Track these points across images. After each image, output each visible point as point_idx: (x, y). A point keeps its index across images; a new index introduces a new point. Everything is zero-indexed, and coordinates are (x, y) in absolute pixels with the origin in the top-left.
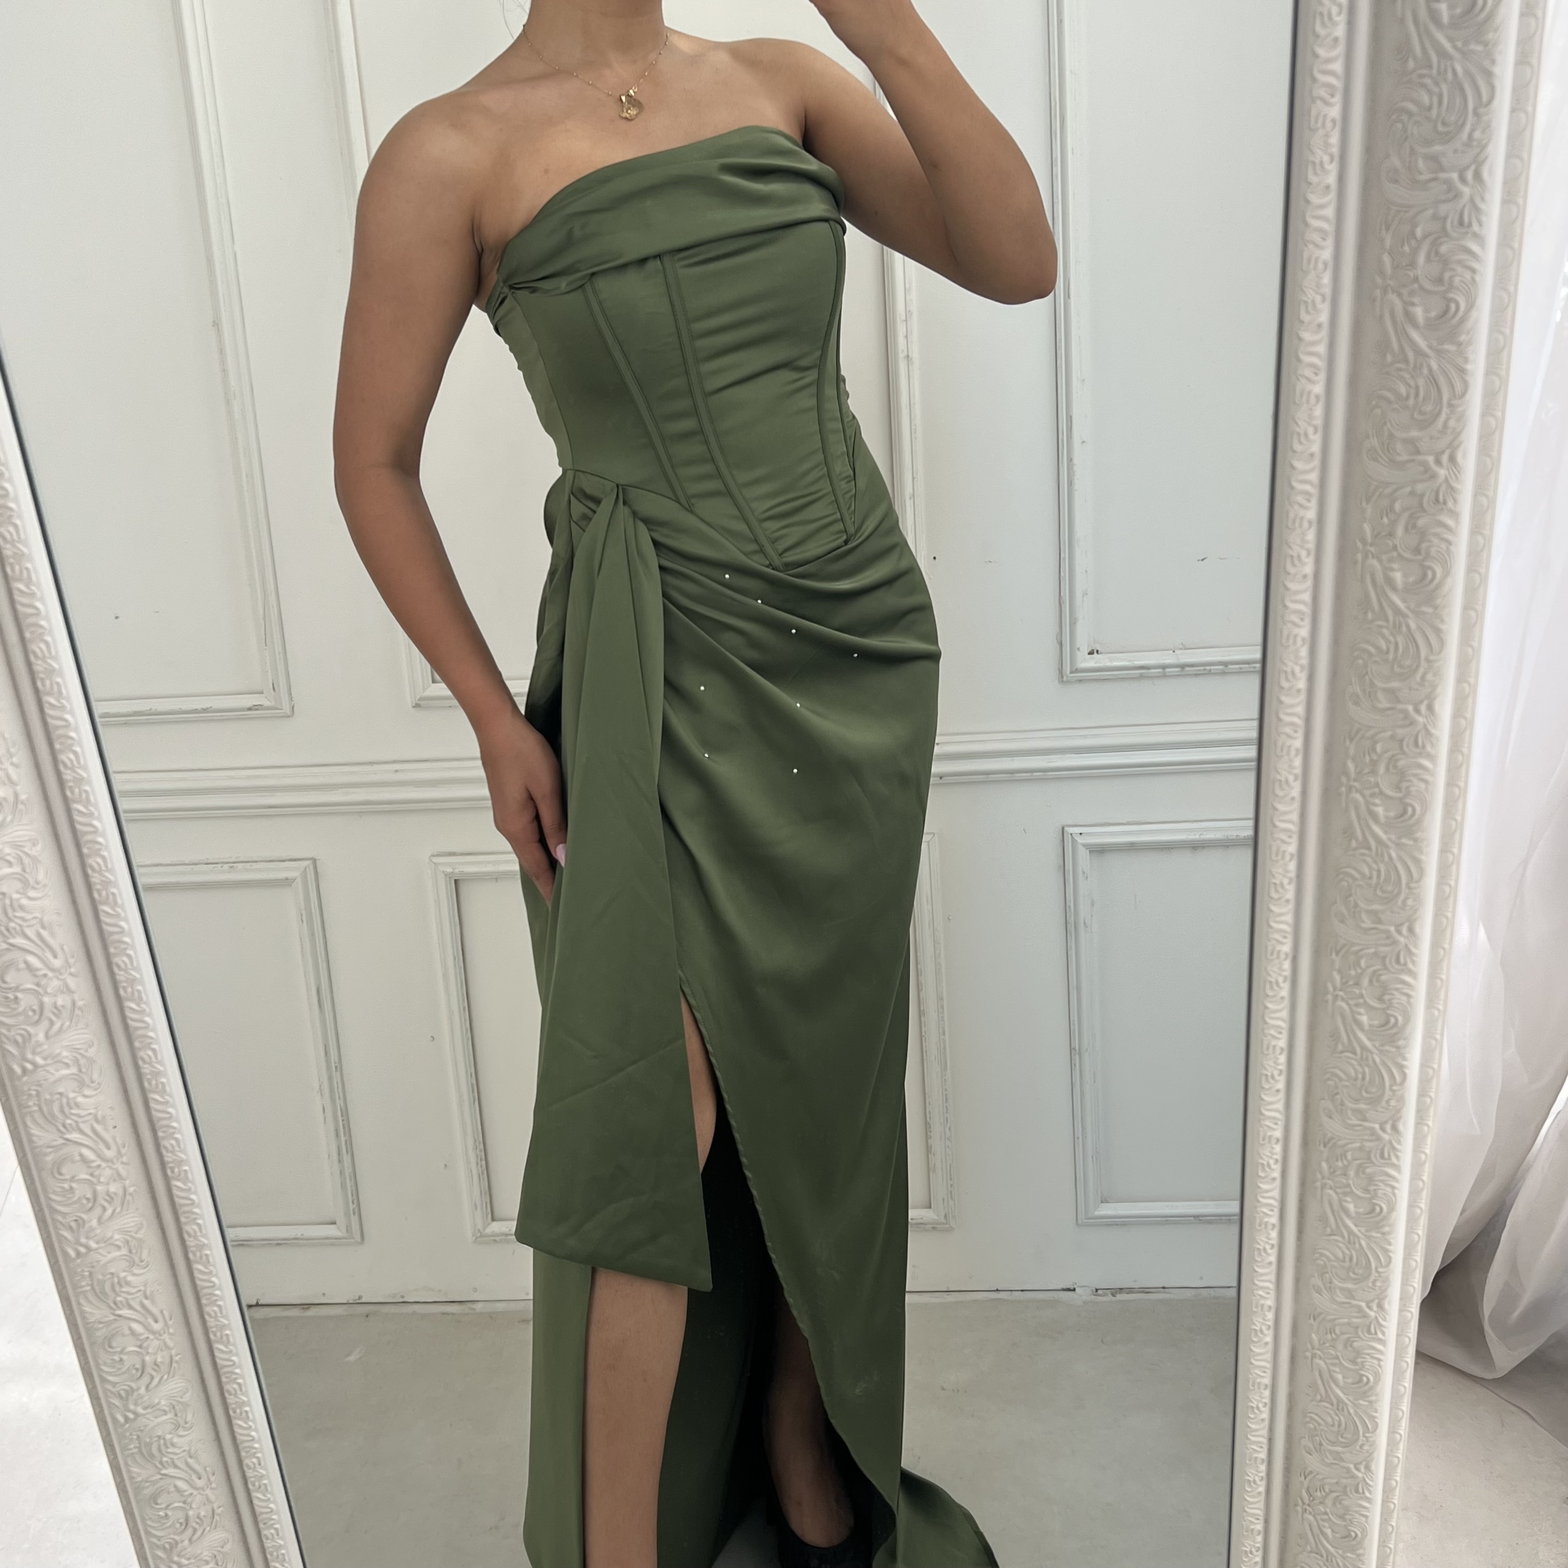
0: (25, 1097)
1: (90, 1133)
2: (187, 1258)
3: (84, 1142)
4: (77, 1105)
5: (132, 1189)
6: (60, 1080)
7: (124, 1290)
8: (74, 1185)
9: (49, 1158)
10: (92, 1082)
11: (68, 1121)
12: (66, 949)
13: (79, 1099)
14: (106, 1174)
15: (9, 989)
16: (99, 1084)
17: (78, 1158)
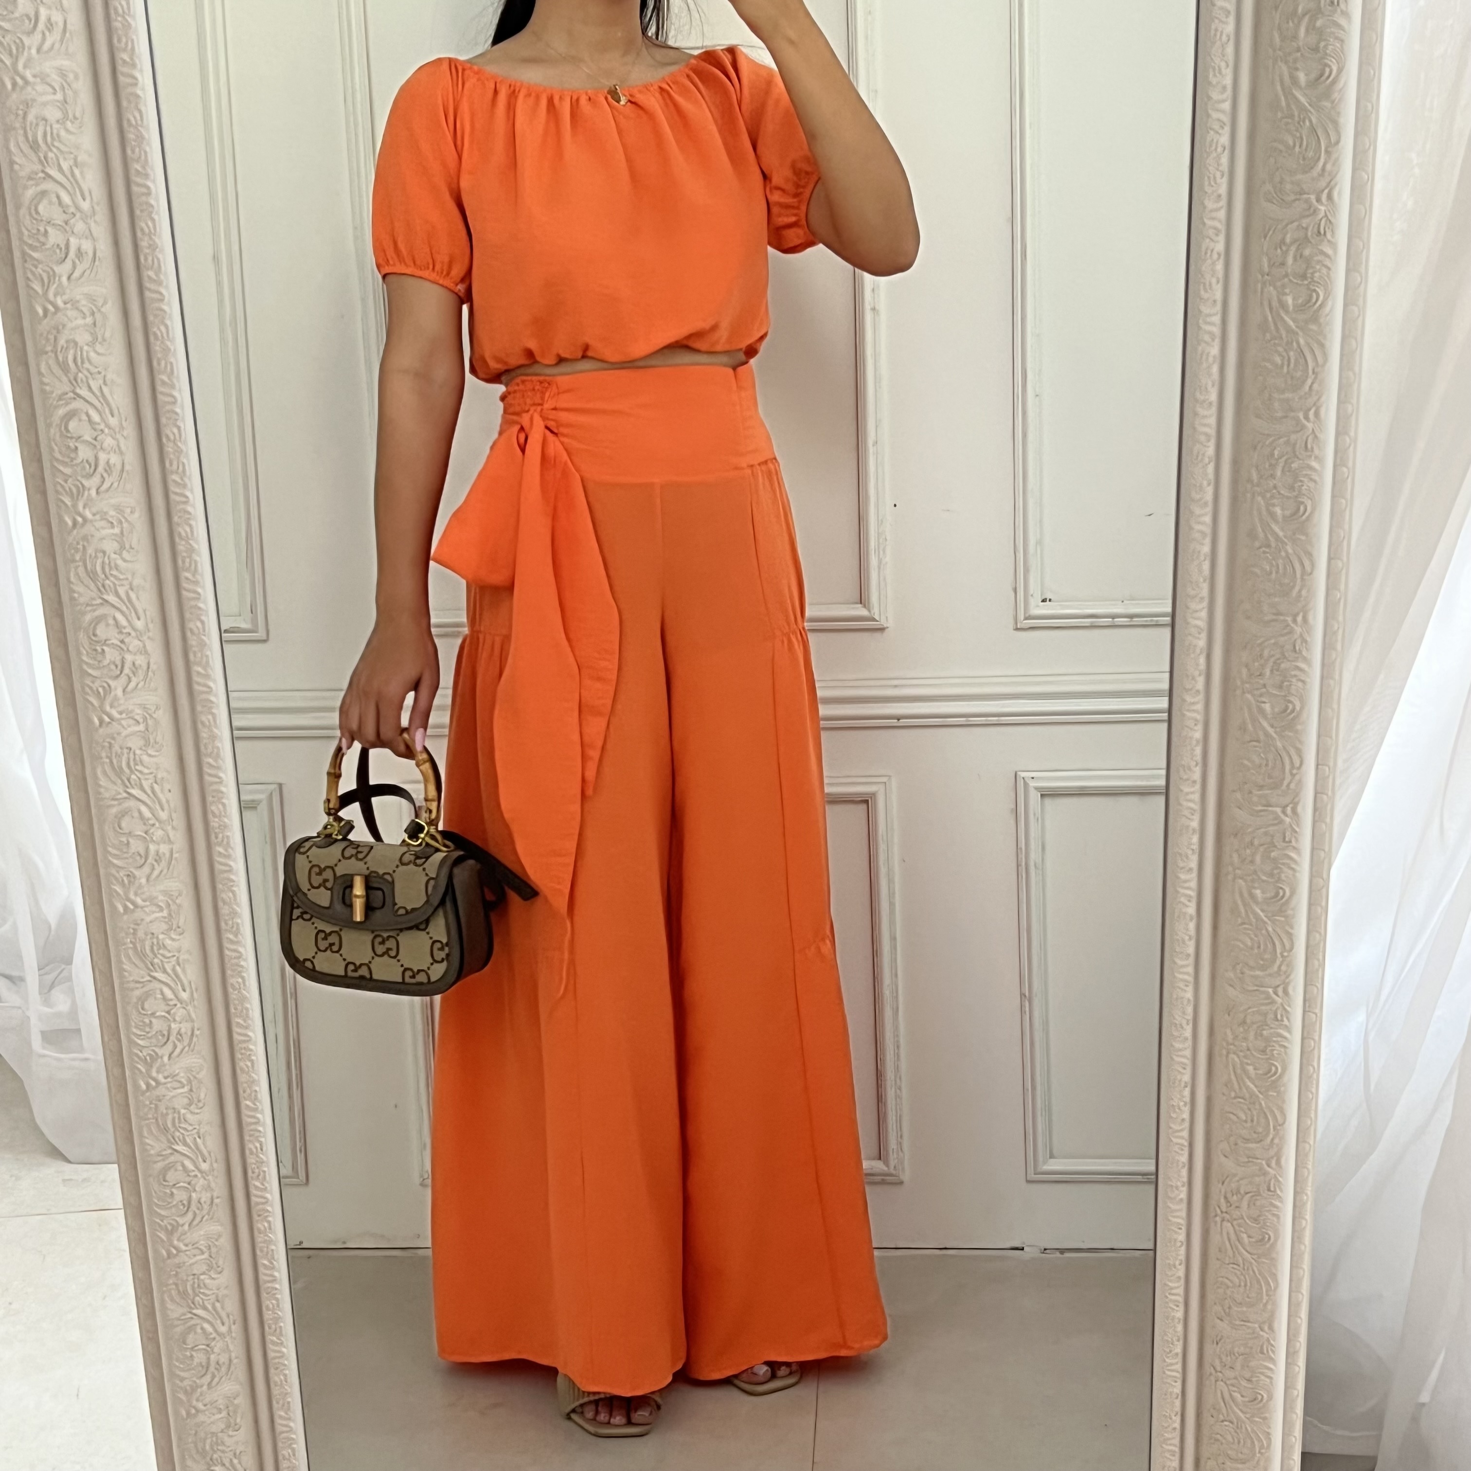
0: (99, 749)
1: (149, 792)
3: (142, 798)
4: (142, 763)
5: (177, 855)
6: (128, 736)
7: (161, 952)
8: (130, 840)
9: (113, 810)
10: (156, 743)
11: (133, 777)
12: (148, 613)
13: (145, 758)
14: (158, 834)
15: (98, 642)
16: (161, 746)
17: (136, 814)
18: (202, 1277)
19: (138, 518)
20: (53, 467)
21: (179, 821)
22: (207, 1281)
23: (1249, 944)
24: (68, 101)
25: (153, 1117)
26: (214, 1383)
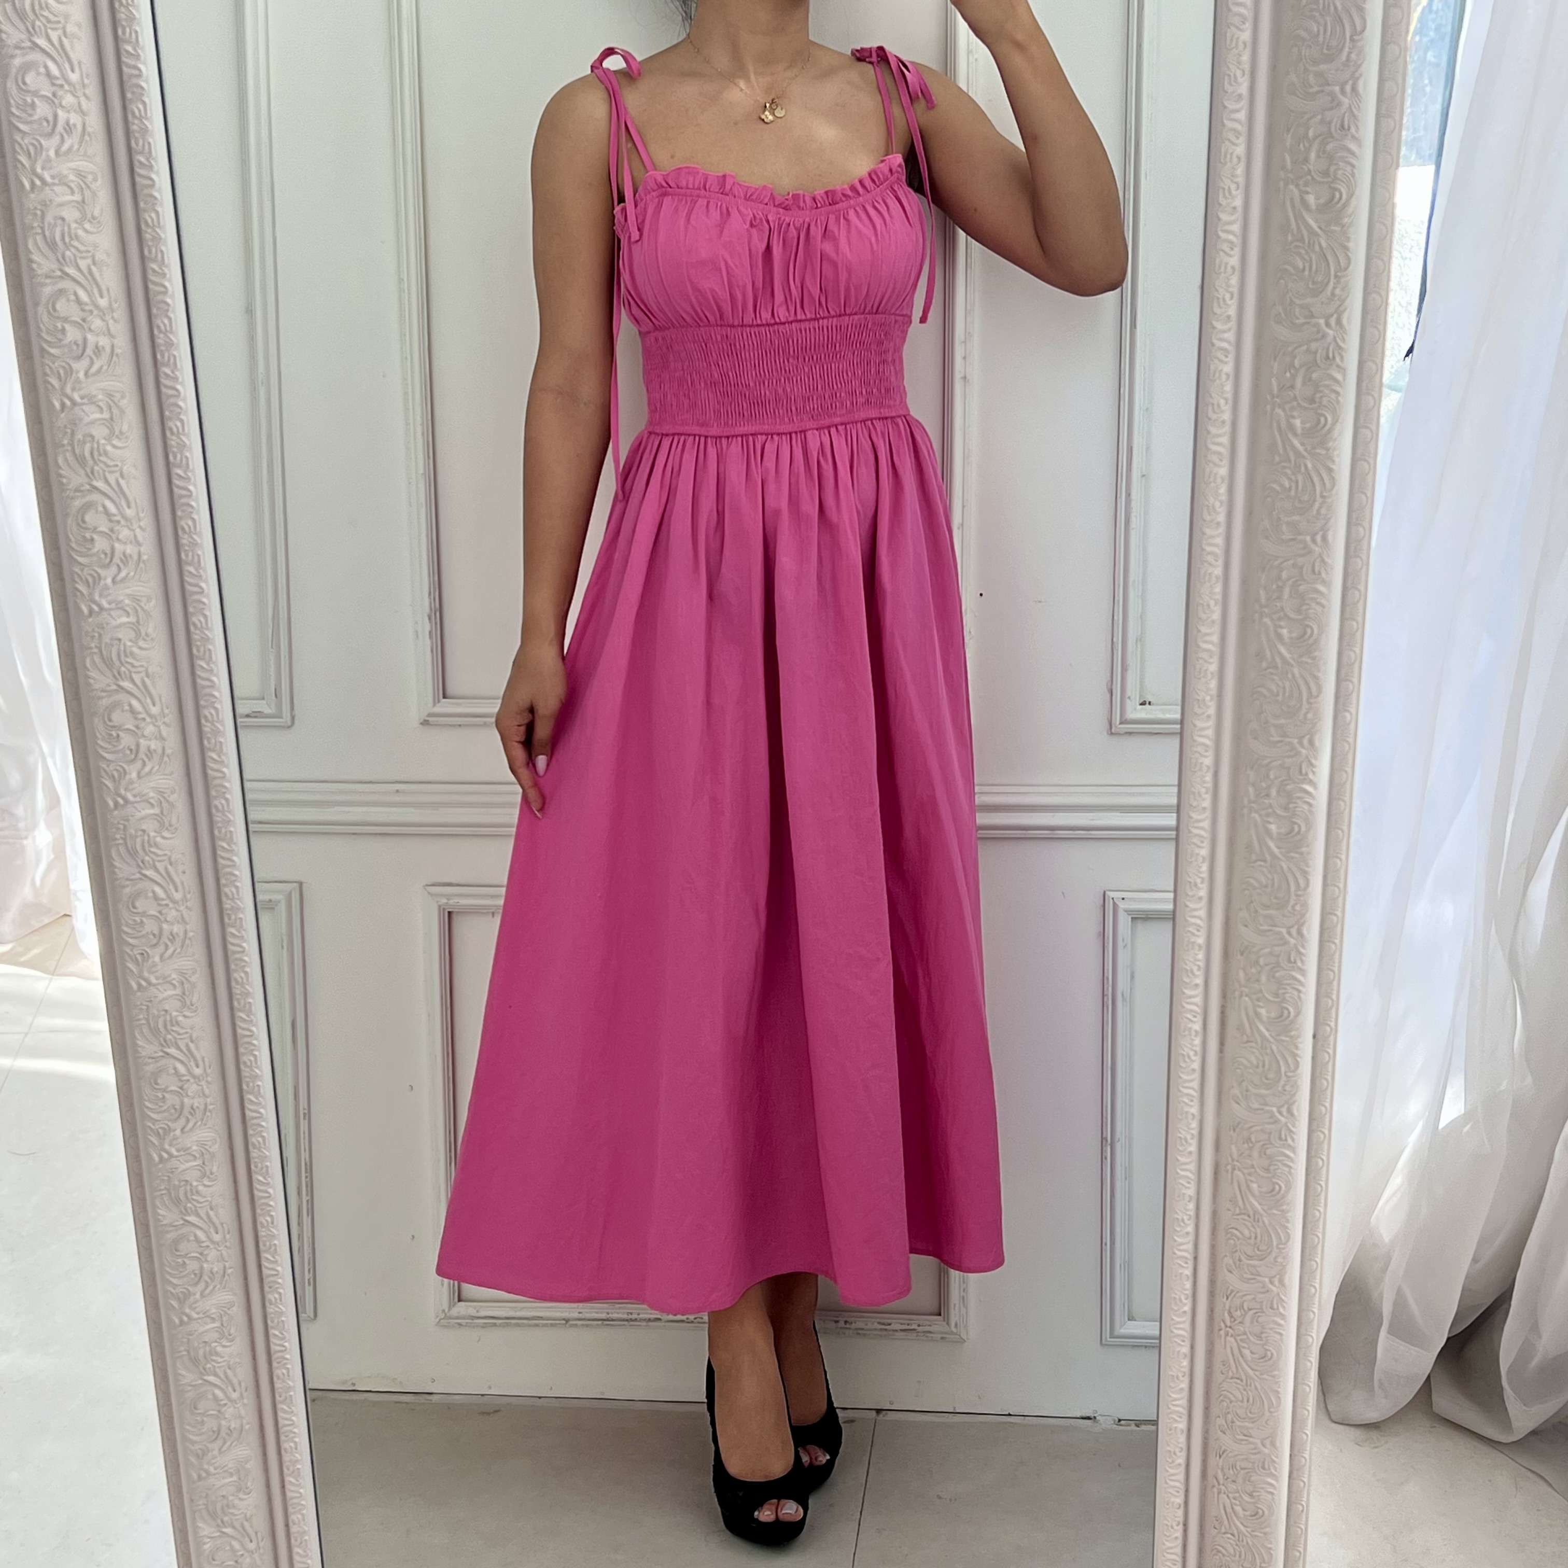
0: (114, 830)
1: (164, 873)
2: (231, 1006)
3: (156, 880)
4: (156, 845)
5: (191, 934)
6: (143, 818)
7: (174, 1028)
8: (144, 919)
9: (127, 890)
10: (170, 826)
11: (147, 858)
12: (163, 699)
13: (158, 839)
14: (172, 914)
15: (114, 727)
16: (176, 829)
17: (150, 895)
18: (214, 1345)
19: (155, 607)
20: (70, 556)
21: (194, 900)
22: (219, 1349)
23: (1255, 1062)
24: (86, 201)
25: (166, 1188)
26: (225, 1448)
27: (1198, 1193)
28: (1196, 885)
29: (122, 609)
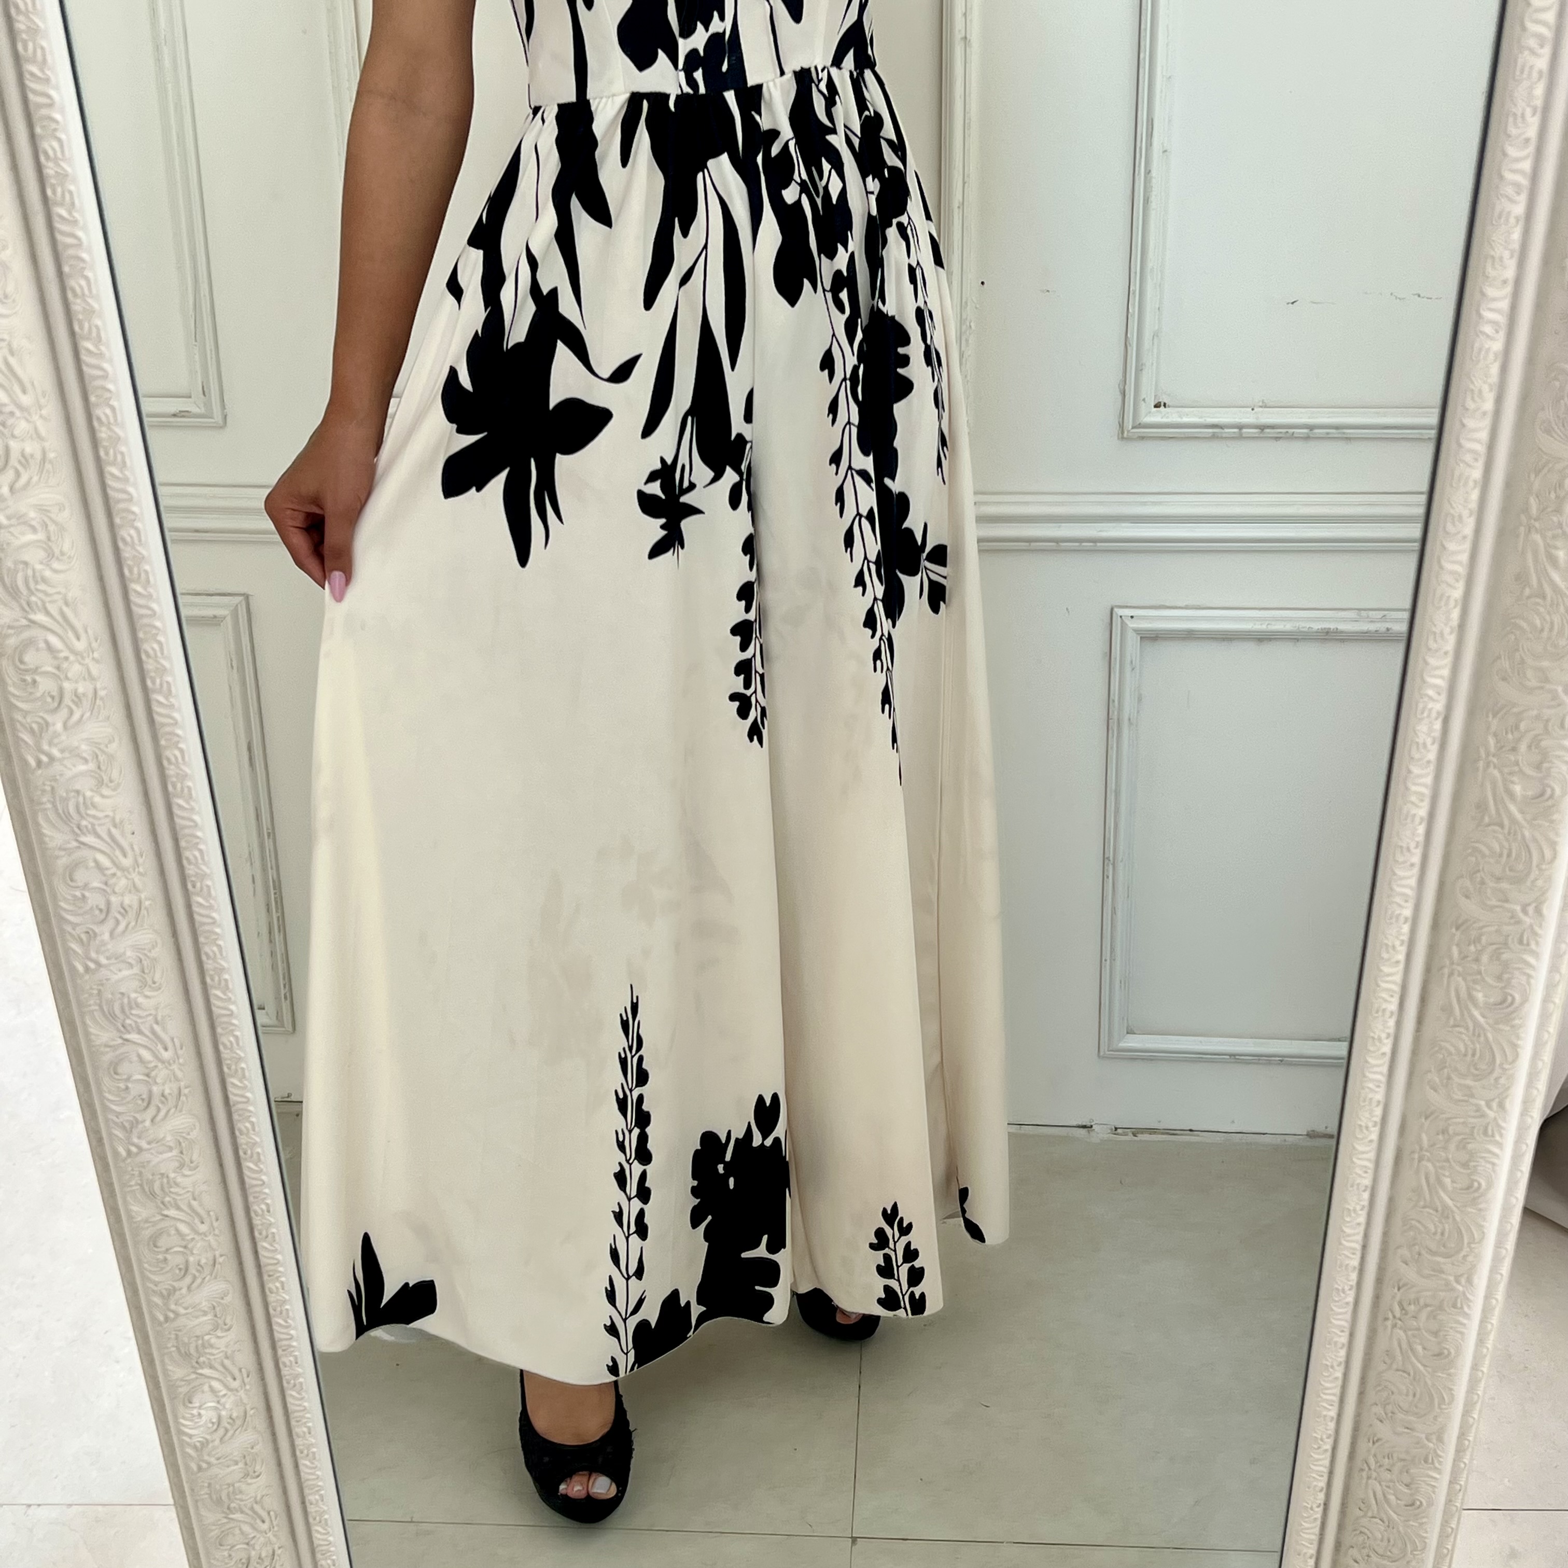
0: (39, 793)
1: (107, 838)
2: (204, 983)
3: (97, 846)
4: (94, 806)
5: (147, 903)
6: (75, 776)
7: (134, 1012)
8: (87, 893)
9: (62, 861)
10: (111, 781)
11: (84, 823)
12: (90, 632)
13: (96, 799)
14: (121, 884)
15: (27, 671)
16: (119, 785)
17: (92, 864)
18: (206, 1338)
19: (69, 517)
21: (148, 863)
22: (213, 1341)
23: (1463, 1049)
25: (137, 1184)
26: (227, 1438)
27: (1375, 1180)
28: (1408, 849)
29: (25, 523)
